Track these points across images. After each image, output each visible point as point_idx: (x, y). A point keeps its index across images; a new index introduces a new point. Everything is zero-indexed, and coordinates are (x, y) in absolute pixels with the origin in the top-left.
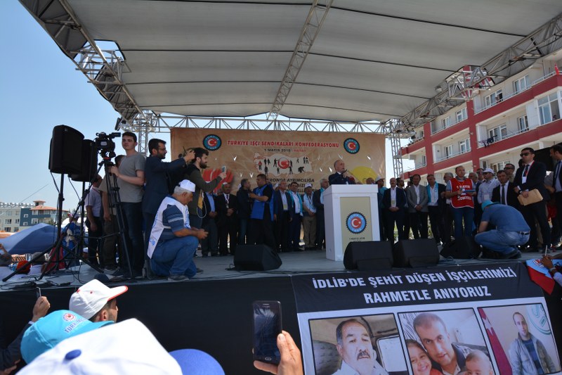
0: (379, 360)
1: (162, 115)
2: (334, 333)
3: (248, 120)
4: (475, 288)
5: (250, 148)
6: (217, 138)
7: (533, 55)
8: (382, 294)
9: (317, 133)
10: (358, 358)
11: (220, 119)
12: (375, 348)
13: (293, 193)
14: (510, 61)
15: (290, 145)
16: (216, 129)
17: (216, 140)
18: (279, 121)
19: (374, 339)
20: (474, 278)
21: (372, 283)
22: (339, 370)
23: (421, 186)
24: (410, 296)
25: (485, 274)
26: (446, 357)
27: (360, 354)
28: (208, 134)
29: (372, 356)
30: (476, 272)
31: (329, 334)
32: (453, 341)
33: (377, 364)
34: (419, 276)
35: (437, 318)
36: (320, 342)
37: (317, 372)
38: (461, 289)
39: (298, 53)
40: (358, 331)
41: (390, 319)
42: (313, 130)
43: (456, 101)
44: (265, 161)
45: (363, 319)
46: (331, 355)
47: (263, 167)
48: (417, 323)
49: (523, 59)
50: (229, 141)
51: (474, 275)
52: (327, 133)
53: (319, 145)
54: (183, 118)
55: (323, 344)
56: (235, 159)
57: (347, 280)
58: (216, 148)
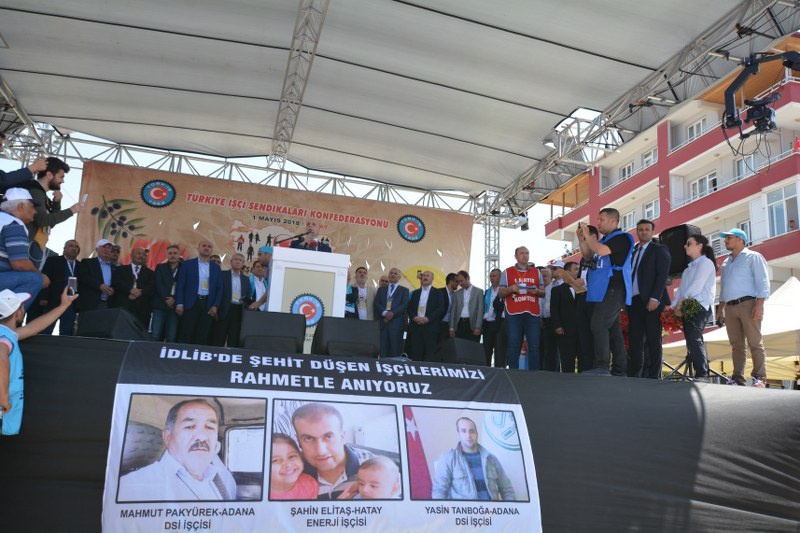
0: (222, 455)
1: (74, 135)
3: (232, 164)
4: (411, 384)
5: (227, 210)
6: (166, 189)
7: (664, 99)
8: (260, 375)
9: (354, 200)
10: (191, 449)
11: (181, 157)
12: (222, 439)
13: (257, 279)
14: (631, 106)
15: (300, 213)
16: (170, 173)
17: (165, 190)
18: (288, 173)
19: (224, 428)
20: (415, 373)
21: (252, 362)
22: (156, 462)
23: (475, 289)
24: (303, 381)
25: (435, 371)
26: (331, 461)
27: (196, 445)
28: (151, 178)
29: (212, 447)
30: (422, 368)
31: (158, 415)
33: (218, 458)
34: (332, 364)
35: (334, 411)
36: (141, 424)
37: (124, 462)
38: (386, 383)
39: (303, 54)
40: (203, 415)
41: (259, 406)
43: (576, 166)
44: (251, 236)
45: (216, 400)
46: (151, 441)
47: (246, 246)
48: (299, 414)
49: (649, 104)
50: (190, 195)
51: (418, 370)
52: (373, 201)
53: (352, 220)
54: (112, 146)
55: (143, 428)
56: (195, 226)
57: (215, 355)
58: (163, 203)
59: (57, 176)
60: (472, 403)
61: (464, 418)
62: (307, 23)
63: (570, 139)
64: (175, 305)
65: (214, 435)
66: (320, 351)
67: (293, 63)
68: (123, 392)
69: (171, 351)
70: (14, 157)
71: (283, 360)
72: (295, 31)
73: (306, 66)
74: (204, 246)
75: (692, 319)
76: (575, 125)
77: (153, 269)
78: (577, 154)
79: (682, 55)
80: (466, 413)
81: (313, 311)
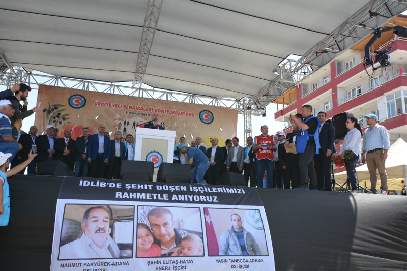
0: (112, 235)
1: (33, 72)
2: (82, 215)
3: (115, 86)
4: (207, 197)
5: (112, 109)
6: (81, 99)
7: (333, 49)
8: (131, 194)
9: (177, 103)
10: (96, 232)
11: (88, 82)
12: (112, 227)
13: (128, 144)
14: (317, 53)
15: (150, 110)
16: (83, 91)
17: (81, 100)
18: (143, 89)
19: (113, 221)
20: (209, 191)
21: (126, 187)
22: (78, 239)
24: (152, 196)
25: (220, 190)
26: (167, 237)
27: (99, 230)
28: (74, 93)
29: (107, 231)
30: (213, 188)
31: (79, 215)
32: (176, 226)
33: (110, 237)
34: (167, 187)
35: (169, 211)
37: (62, 239)
38: (195, 197)
39: (150, 29)
40: (102, 215)
41: (130, 210)
42: (174, 100)
43: (289, 84)
44: (125, 122)
46: (76, 228)
48: (151, 213)
49: (326, 52)
50: (93, 102)
51: (211, 190)
52: (186, 103)
53: (176, 113)
54: (53, 78)
55: (71, 221)
56: (96, 118)
57: (108, 184)
58: (80, 106)
59: (25, 93)
60: (239, 206)
61: (234, 214)
62: (152, 13)
63: (286, 70)
64: (87, 158)
65: (108, 225)
66: (161, 180)
67: (145, 34)
68: (61, 203)
69: (85, 182)
70: (3, 84)
71: (142, 185)
72: (146, 17)
73: (151, 35)
74: (101, 127)
75: (350, 160)
76: (289, 63)
77: (75, 140)
78: (290, 77)
79: (342, 26)
80: (236, 211)
81: (157, 160)
